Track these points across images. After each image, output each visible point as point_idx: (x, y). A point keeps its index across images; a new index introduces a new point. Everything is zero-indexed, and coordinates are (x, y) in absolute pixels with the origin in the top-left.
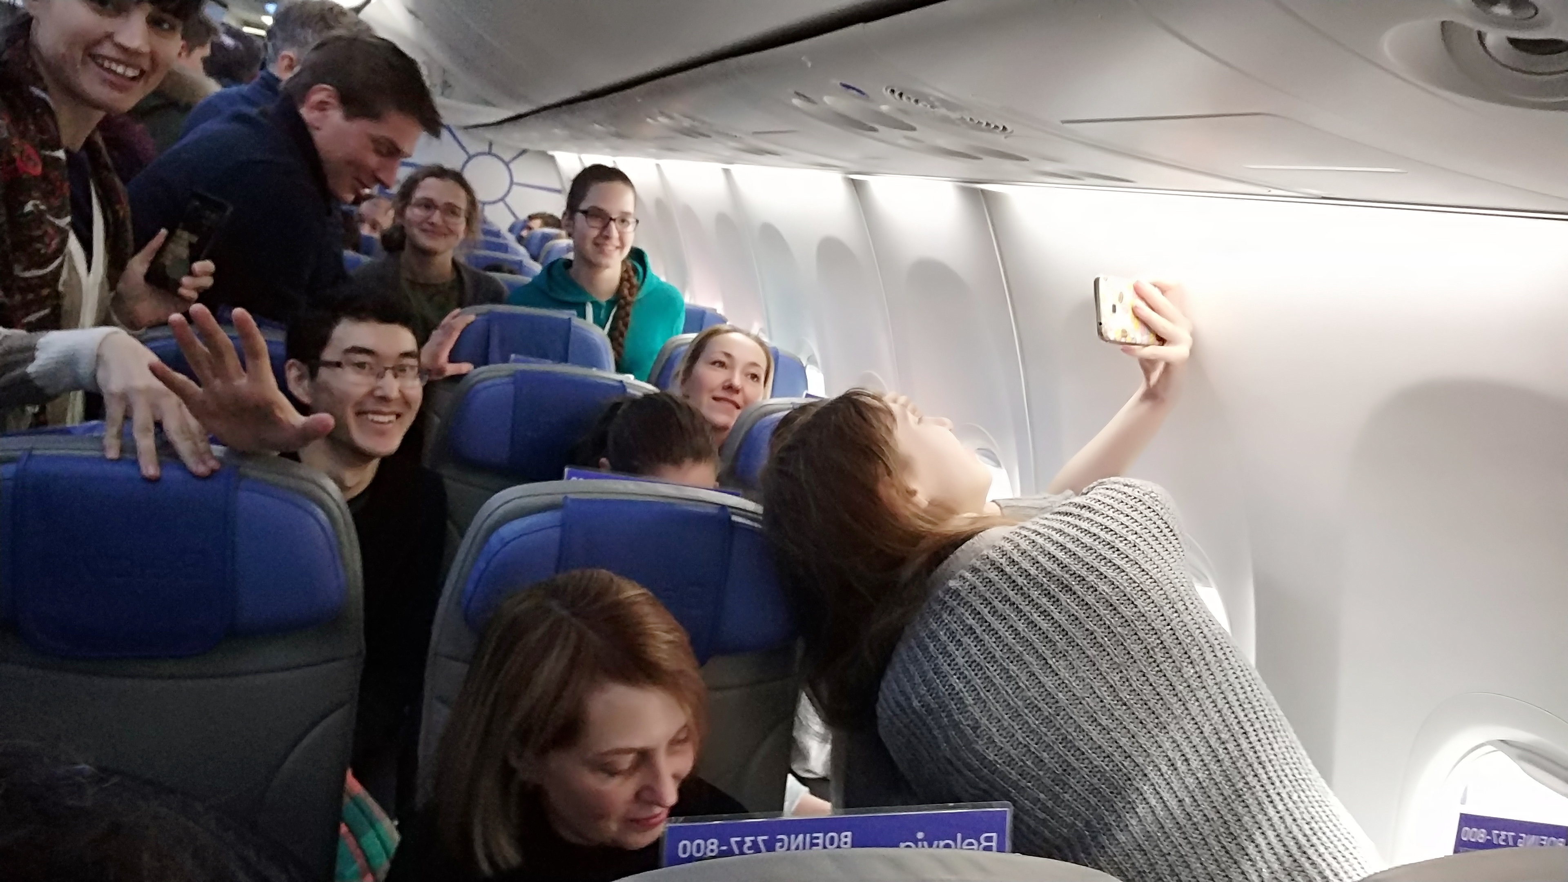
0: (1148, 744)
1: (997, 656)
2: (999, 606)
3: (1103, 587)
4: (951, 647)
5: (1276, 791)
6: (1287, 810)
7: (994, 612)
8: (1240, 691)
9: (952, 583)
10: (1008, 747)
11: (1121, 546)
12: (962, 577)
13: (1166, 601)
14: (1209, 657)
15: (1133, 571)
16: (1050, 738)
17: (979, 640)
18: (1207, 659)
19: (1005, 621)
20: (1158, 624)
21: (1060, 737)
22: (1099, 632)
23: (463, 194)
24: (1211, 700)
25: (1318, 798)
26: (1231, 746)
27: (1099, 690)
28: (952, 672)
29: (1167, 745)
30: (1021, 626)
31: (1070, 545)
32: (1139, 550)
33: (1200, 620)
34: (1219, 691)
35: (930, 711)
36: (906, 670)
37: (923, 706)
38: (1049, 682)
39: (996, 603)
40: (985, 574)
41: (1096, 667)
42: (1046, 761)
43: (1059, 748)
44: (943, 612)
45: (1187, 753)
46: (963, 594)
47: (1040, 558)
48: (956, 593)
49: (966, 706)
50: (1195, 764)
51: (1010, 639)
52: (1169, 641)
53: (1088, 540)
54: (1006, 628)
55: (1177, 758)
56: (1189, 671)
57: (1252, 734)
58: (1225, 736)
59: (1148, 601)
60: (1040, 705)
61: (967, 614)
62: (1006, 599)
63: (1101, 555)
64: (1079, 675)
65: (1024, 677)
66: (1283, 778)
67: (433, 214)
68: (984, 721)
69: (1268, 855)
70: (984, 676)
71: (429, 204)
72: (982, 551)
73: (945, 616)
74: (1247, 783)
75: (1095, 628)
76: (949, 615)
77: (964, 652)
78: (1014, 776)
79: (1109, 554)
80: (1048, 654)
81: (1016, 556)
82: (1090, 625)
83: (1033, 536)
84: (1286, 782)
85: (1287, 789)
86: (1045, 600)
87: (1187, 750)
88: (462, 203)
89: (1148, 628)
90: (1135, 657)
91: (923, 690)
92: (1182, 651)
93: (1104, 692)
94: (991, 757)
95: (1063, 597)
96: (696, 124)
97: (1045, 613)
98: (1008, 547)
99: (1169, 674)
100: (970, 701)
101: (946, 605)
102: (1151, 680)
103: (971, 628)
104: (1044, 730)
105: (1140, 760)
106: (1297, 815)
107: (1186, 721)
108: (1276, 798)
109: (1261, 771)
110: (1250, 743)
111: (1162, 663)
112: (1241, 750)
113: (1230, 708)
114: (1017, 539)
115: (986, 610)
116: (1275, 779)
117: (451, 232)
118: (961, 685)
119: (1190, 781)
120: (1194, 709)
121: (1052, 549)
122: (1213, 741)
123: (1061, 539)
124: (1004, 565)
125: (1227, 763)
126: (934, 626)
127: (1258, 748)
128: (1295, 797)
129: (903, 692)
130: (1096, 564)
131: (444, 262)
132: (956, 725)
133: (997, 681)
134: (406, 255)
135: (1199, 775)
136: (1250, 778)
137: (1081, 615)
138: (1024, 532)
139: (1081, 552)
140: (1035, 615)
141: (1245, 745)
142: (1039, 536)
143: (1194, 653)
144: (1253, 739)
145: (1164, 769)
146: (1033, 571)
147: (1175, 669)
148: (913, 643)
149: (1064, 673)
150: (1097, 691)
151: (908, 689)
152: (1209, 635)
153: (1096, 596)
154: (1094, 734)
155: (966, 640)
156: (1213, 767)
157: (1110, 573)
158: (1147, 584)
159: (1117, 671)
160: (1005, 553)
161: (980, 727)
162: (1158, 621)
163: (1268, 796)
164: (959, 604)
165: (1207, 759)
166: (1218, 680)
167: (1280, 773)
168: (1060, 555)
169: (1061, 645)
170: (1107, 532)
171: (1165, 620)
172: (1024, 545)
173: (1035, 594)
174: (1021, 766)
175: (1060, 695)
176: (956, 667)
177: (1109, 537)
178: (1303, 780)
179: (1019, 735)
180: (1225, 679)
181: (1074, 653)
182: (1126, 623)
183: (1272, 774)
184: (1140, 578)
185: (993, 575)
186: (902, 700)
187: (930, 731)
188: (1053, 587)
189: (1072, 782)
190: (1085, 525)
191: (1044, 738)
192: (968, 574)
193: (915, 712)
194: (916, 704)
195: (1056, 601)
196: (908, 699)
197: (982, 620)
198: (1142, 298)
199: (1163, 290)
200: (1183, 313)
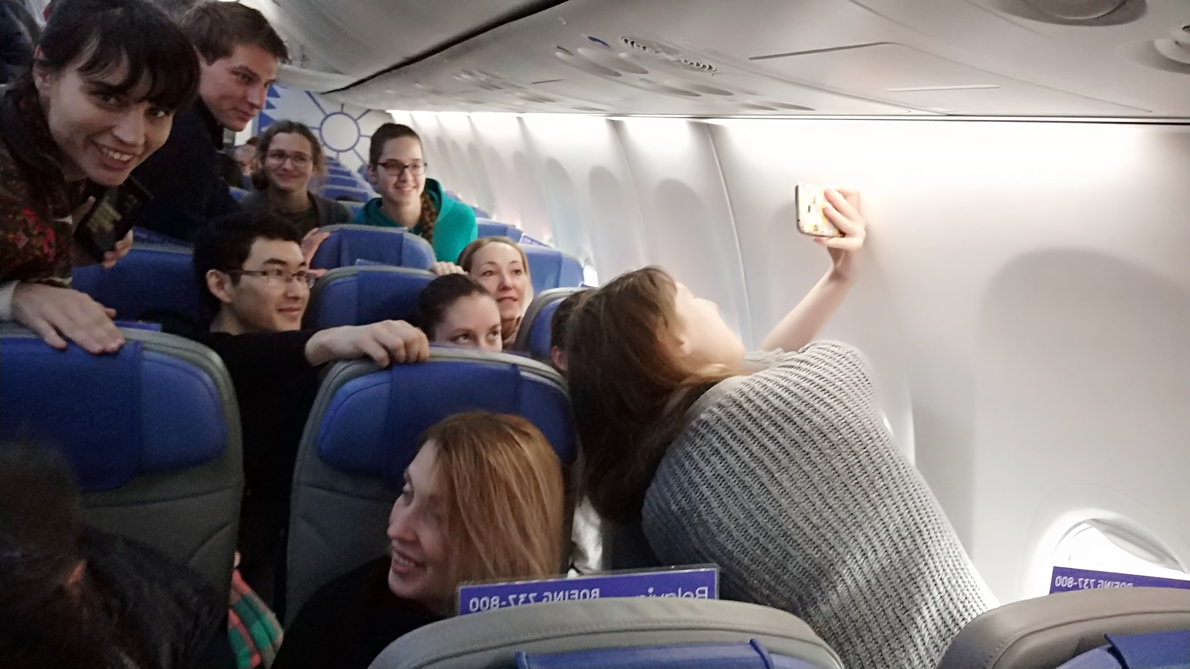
0: (848, 538)
1: (736, 470)
2: (739, 433)
3: (816, 418)
4: (702, 464)
5: (940, 577)
6: (947, 591)
7: (734, 437)
8: (916, 500)
9: (703, 416)
10: (742, 540)
11: (831, 389)
12: (711, 412)
13: (863, 431)
14: (895, 473)
15: (839, 408)
16: (774, 532)
17: (723, 459)
18: (893, 474)
19: (742, 445)
20: (856, 448)
21: (782, 533)
22: (814, 453)
23: (308, 143)
24: (895, 506)
26: (908, 541)
27: (812, 497)
28: (703, 483)
29: (862, 539)
30: (755, 448)
31: (792, 388)
34: (902, 499)
35: (684, 512)
36: (666, 482)
37: (679, 509)
38: (775, 490)
39: (736, 430)
40: (729, 410)
41: (810, 479)
42: (771, 550)
43: (781, 541)
44: (696, 438)
45: (876, 546)
46: (711, 424)
47: (771, 398)
48: (706, 424)
49: (712, 509)
50: (881, 554)
52: (865, 461)
53: (805, 384)
54: (744, 449)
55: (868, 549)
56: (880, 484)
58: (905, 534)
59: (850, 430)
60: (767, 508)
61: (714, 439)
62: (744, 429)
63: (816, 395)
64: (798, 484)
65: (756, 486)
68: (725, 520)
70: (726, 486)
72: (726, 392)
73: (697, 440)
74: (919, 569)
75: (810, 450)
76: (701, 439)
77: (712, 468)
78: (746, 561)
79: (821, 395)
80: (774, 468)
81: (752, 395)
82: (807, 449)
83: (765, 382)
86: (773, 429)
87: (877, 543)
90: (840, 472)
91: (679, 497)
92: (874, 469)
93: (815, 499)
94: (730, 547)
95: (786, 426)
96: (491, 78)
97: (773, 439)
98: (746, 389)
99: (865, 485)
100: (715, 504)
101: (698, 433)
102: (851, 490)
103: (717, 450)
104: (770, 527)
105: (841, 550)
106: (954, 595)
107: (876, 521)
108: (939, 582)
109: (930, 561)
111: (859, 477)
112: (916, 545)
113: (909, 512)
114: (752, 383)
115: (729, 436)
116: (939, 568)
118: (709, 493)
119: (876, 566)
120: (883, 512)
121: (779, 391)
122: (895, 537)
123: (786, 384)
124: (743, 402)
125: (905, 554)
126: (689, 449)
128: (954, 582)
129: (664, 499)
130: (811, 401)
132: (704, 523)
133: (736, 489)
135: (884, 562)
136: (921, 566)
137: (800, 440)
138: (758, 379)
139: (801, 393)
140: (766, 440)
141: (919, 541)
142: (769, 382)
143: (884, 470)
145: (858, 557)
146: (764, 407)
147: (869, 482)
148: (672, 461)
149: (786, 484)
151: (668, 495)
153: (811, 426)
154: (807, 530)
155: (713, 458)
156: (894, 556)
157: (823, 409)
158: (850, 418)
159: (826, 482)
160: (743, 394)
161: (722, 524)
162: (857, 446)
163: (934, 580)
164: (708, 432)
165: (890, 550)
166: (901, 491)
168: (785, 395)
169: (785, 462)
170: (820, 379)
171: (862, 445)
172: (758, 388)
173: (766, 424)
174: (752, 554)
175: (783, 500)
176: (706, 479)
177: (821, 382)
179: (751, 531)
180: (906, 490)
181: (794, 469)
182: (833, 446)
184: (844, 413)
185: (734, 410)
186: (663, 505)
187: (683, 528)
188: (779, 419)
189: (790, 567)
190: (804, 374)
191: (770, 533)
192: (715, 409)
193: (673, 513)
194: (674, 507)
195: (781, 430)
196: (668, 504)
197: (725, 444)
198: (830, 201)
199: (845, 195)
200: (860, 213)
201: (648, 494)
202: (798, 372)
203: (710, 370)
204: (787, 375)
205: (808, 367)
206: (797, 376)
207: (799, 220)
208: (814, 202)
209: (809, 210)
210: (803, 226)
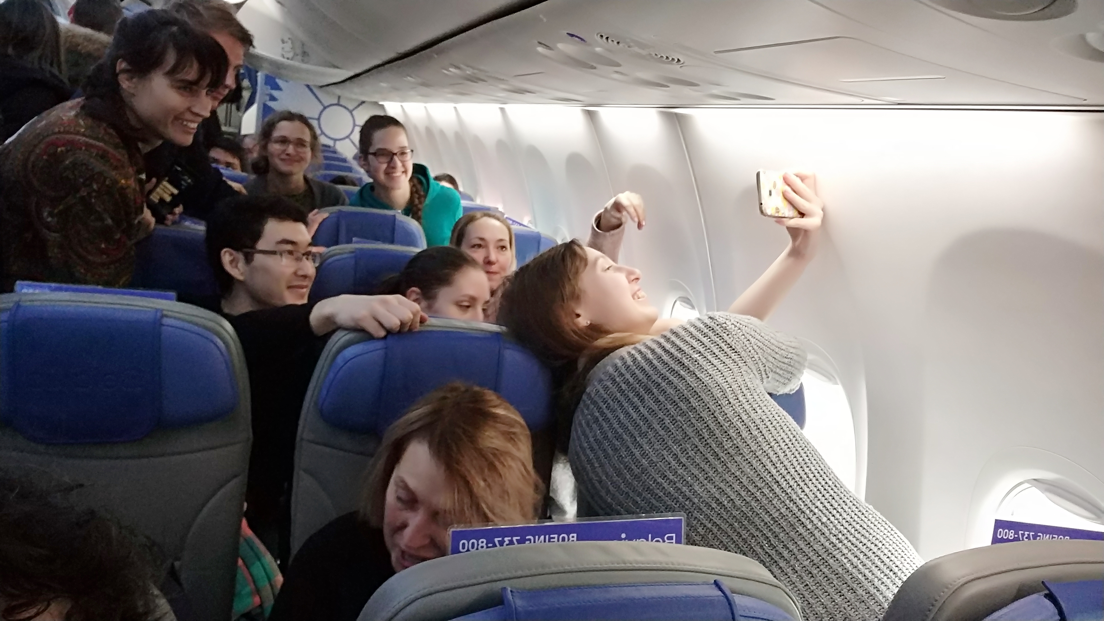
23: (307, 131)
67: (288, 147)
71: (284, 141)
88: (307, 137)
96: (475, 71)
117: (301, 160)
131: (298, 179)
134: (270, 176)
198: (789, 185)
199: (803, 179)
200: (816, 194)
207: (761, 204)
208: (775, 186)
209: (770, 194)
210: (765, 209)
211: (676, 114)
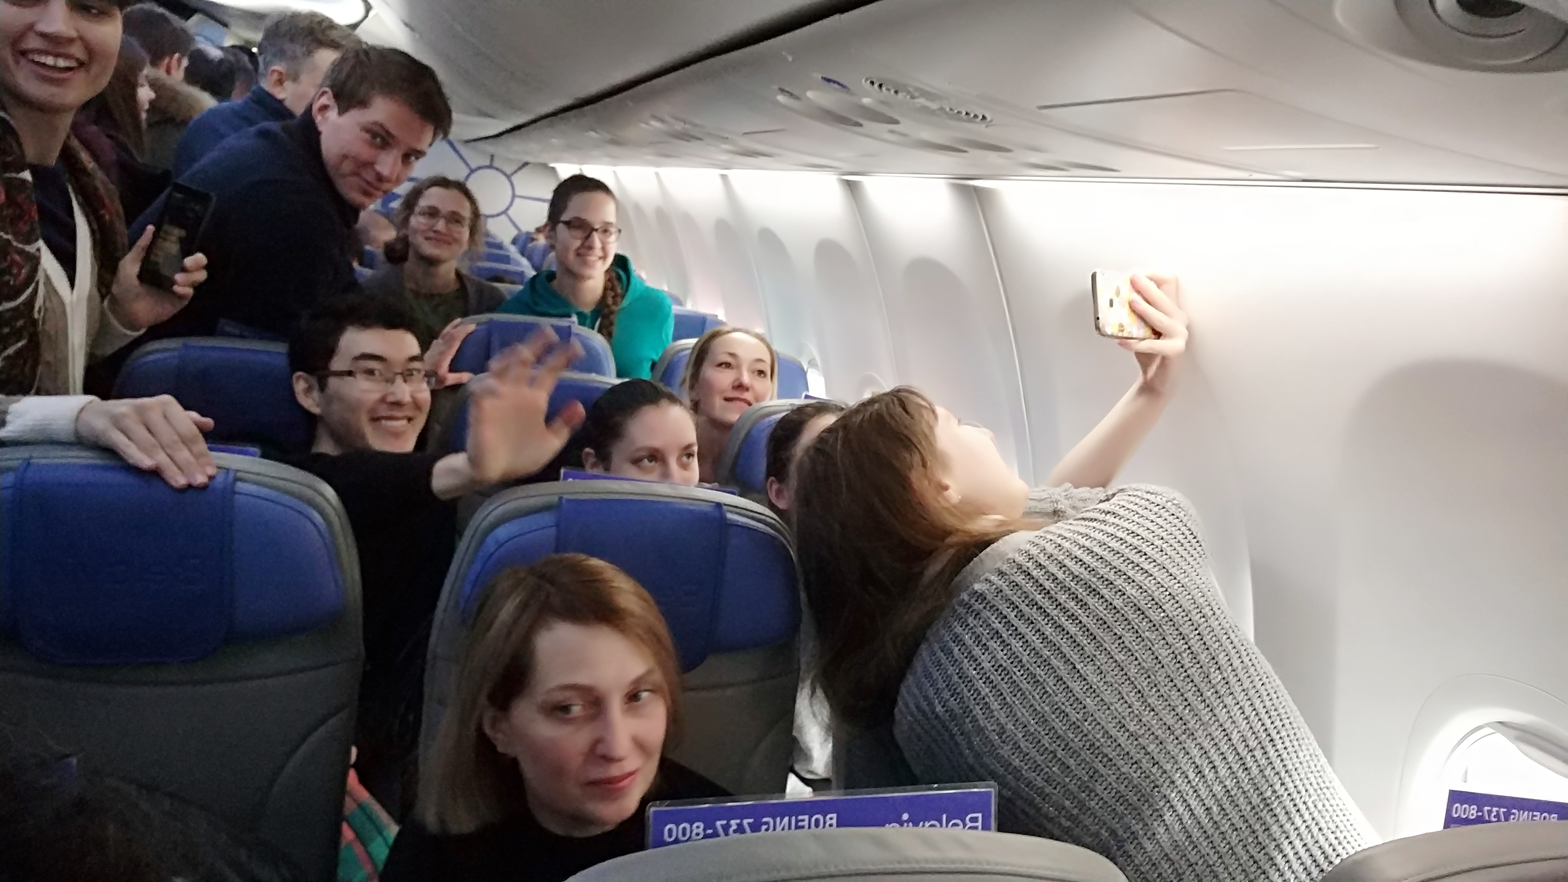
0: (1177, 751)
1: (1024, 660)
2: (1026, 610)
3: (1130, 590)
4: (977, 651)
5: (1303, 800)
6: (1313, 819)
7: (1021, 615)
8: (1266, 698)
9: (977, 587)
10: (1033, 753)
11: (1148, 550)
12: (987, 580)
13: (1193, 606)
14: (1236, 663)
15: (1160, 576)
16: (1077, 744)
17: (1005, 644)
18: (1234, 664)
19: (1032, 625)
20: (1186, 629)
21: (1088, 744)
22: (1128, 637)
23: (467, 205)
24: (1238, 706)
25: (1341, 807)
26: (1258, 753)
27: (1128, 695)
28: (978, 677)
29: (1195, 752)
30: (1048, 630)
31: (1096, 549)
32: (1166, 554)
33: (1228, 626)
34: (1246, 697)
35: (953, 716)
36: (928, 676)
37: (946, 711)
38: (1076, 687)
39: (1023, 607)
40: (1012, 578)
41: (1124, 672)
42: (1073, 767)
43: (1086, 755)
44: (968, 615)
45: (1215, 760)
46: (989, 597)
47: (1067, 562)
48: (981, 597)
49: (992, 712)
50: (1223, 772)
51: (1037, 643)
52: (1197, 647)
53: (1114, 544)
54: (1033, 632)
55: (1205, 765)
56: (1216, 677)
57: (1278, 742)
58: (1253, 743)
59: (1176, 605)
60: (1067, 710)
61: (993, 618)
62: (1034, 604)
63: (1128, 559)
64: (1108, 679)
65: (1051, 681)
66: (1308, 787)
67: (438, 221)
68: (1010, 726)
69: (1296, 865)
70: (1010, 681)
71: (433, 213)
72: (1007, 554)
73: (970, 620)
74: (1274, 792)
75: (1124, 632)
76: (975, 619)
77: (990, 657)
78: (1039, 782)
79: (1136, 558)
80: (1075, 658)
81: (1042, 559)
82: (1119, 631)
83: (1059, 541)
84: (1311, 791)
85: (1313, 798)
86: (1073, 604)
87: (1215, 757)
88: (466, 213)
89: (1176, 632)
90: (1163, 662)
91: (946, 695)
92: (1210, 657)
93: (1132, 698)
94: (1017, 762)
95: (1091, 601)
97: (1072, 617)
98: (1034, 551)
99: (1197, 680)
100: (995, 706)
101: (971, 610)
102: (1179, 685)
103: (997, 632)
104: (1072, 736)
105: (1168, 767)
106: (1323, 825)
107: (1214, 728)
108: (1303, 808)
109: (1287, 780)
110: (1277, 750)
111: (1189, 668)
112: (1268, 758)
113: (1257, 714)
114: (1043, 543)
115: (1013, 614)
116: (1300, 788)
117: (454, 241)
118: (987, 690)
119: (1217, 788)
120: (1222, 715)
121: (1079, 553)
122: (1241, 748)
123: (1087, 544)
124: (1031, 568)
125: (1255, 771)
126: (959, 630)
127: (1285, 756)
128: (1320, 807)
129: (926, 698)
130: (1123, 567)
132: (981, 730)
133: (1024, 685)
135: (1227, 783)
136: (1277, 787)
137: (1109, 619)
138: (1049, 537)
139: (1108, 556)
140: (1063, 619)
141: (1272, 753)
142: (1064, 540)
143: (1222, 659)
144: (1280, 746)
145: (1192, 776)
146: (1060, 575)
147: (1203, 675)
148: (936, 647)
149: (1093, 678)
150: (1126, 697)
151: (931, 692)
152: (1236, 641)
153: (1124, 600)
154: (1121, 740)
155: (991, 643)
156: (1241, 774)
157: (1139, 577)
158: (1176, 589)
159: (1145, 676)
160: (1031, 557)
161: (1005, 732)
162: (1186, 626)
163: (1295, 805)
164: (985, 608)
165: (1235, 767)
166: (1245, 687)
167: (1306, 781)
168: (1087, 559)
169: (1090, 649)
170: (1133, 537)
171: (1193, 625)
172: (1050, 548)
173: (1062, 598)
174: (1047, 773)
175: (1088, 700)
176: (982, 672)
177: (1135, 542)
178: (1328, 788)
179: (1046, 741)
180: (1251, 685)
181: (1103, 658)
182: (1155, 627)
183: (1298, 783)
184: (1167, 582)
185: (1020, 579)
186: (924, 705)
187: (952, 736)
188: (1081, 591)
189: (1099, 789)
190: (1111, 530)
191: (1071, 744)
192: (994, 578)
193: (937, 717)
194: (939, 708)
195: (1084, 605)
196: (931, 704)
197: (1008, 624)
198: (1139, 292)
199: (1159, 284)
200: (1179, 306)
201: (903, 690)
202: (1103, 527)
203: (984, 524)
204: (1088, 531)
205: (1116, 521)
206: (1101, 533)
207: (1098, 319)
208: (1118, 293)
209: (1111, 305)
210: (1104, 326)
211: (976, 189)
